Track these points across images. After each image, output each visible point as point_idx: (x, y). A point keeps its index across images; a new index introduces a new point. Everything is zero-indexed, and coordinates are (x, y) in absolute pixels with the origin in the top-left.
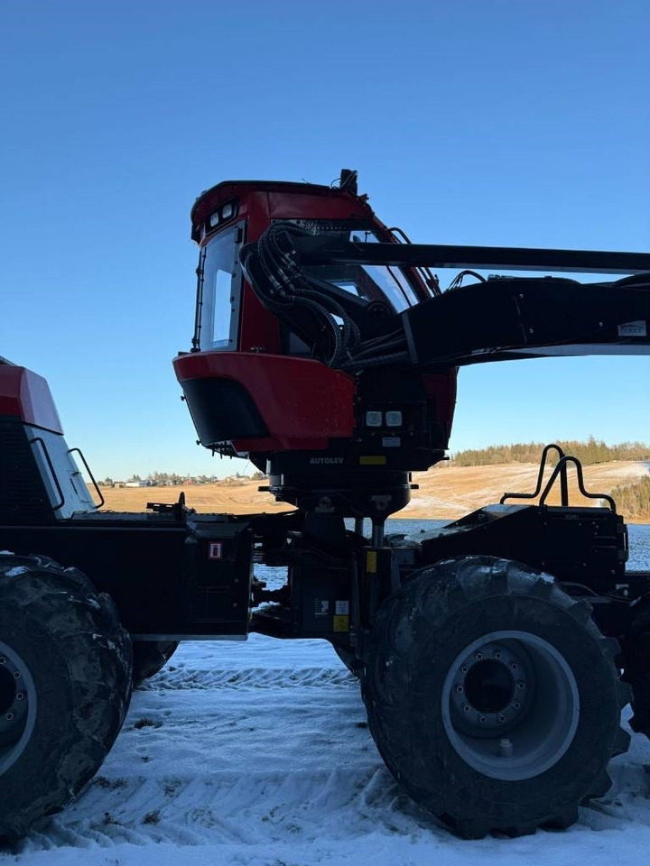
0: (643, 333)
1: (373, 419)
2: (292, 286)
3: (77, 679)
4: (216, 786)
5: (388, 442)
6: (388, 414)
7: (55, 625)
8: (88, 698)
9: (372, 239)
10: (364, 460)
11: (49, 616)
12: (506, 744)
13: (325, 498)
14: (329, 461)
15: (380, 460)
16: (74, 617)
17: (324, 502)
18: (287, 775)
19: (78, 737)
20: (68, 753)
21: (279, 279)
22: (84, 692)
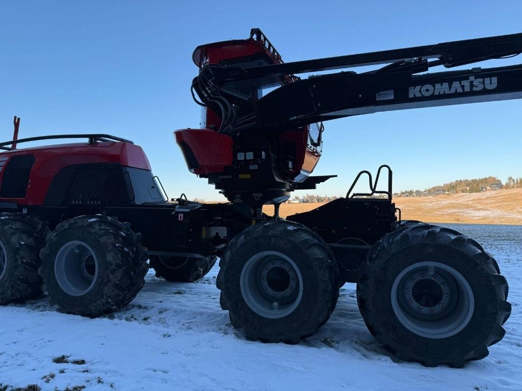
0: (392, 97)
1: (241, 156)
2: (212, 95)
3: (109, 259)
4: (178, 313)
5: (252, 167)
6: (247, 154)
7: (102, 240)
8: (113, 267)
10: (241, 176)
11: (101, 236)
13: (238, 196)
14: (225, 177)
15: (248, 176)
16: (112, 238)
17: (238, 198)
18: (206, 312)
19: (110, 281)
20: (107, 286)
21: (206, 92)
22: (111, 265)
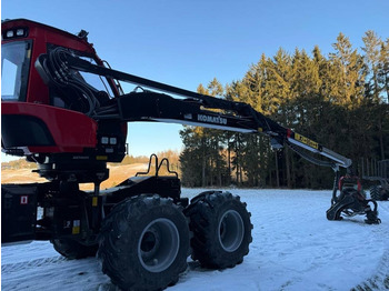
1: (105, 140)
2: (66, 78)
5: (108, 151)
6: (111, 139)
9: (94, 62)
10: (98, 158)
12: (156, 260)
13: (73, 175)
14: (82, 158)
15: (105, 158)
21: (60, 73)
